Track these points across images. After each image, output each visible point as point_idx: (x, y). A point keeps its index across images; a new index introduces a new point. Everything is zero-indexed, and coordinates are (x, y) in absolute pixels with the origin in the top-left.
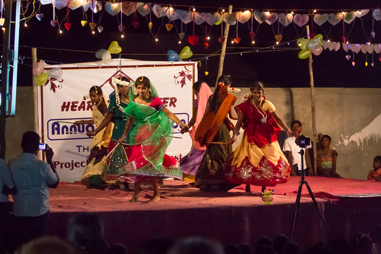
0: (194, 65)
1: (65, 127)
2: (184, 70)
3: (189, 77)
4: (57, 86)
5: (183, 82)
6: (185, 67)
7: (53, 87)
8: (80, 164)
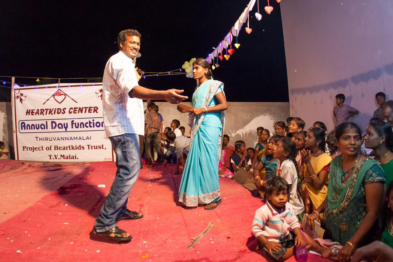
1: (28, 125)
4: (23, 100)
7: (21, 100)
8: (38, 149)
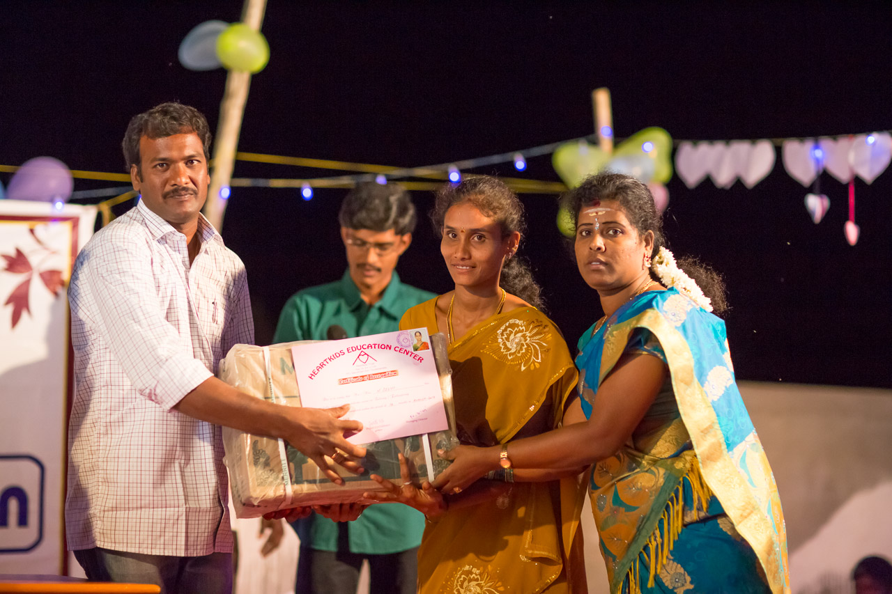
0: (75, 221)
2: (27, 245)
3: (50, 278)
5: (19, 302)
6: (32, 231)
